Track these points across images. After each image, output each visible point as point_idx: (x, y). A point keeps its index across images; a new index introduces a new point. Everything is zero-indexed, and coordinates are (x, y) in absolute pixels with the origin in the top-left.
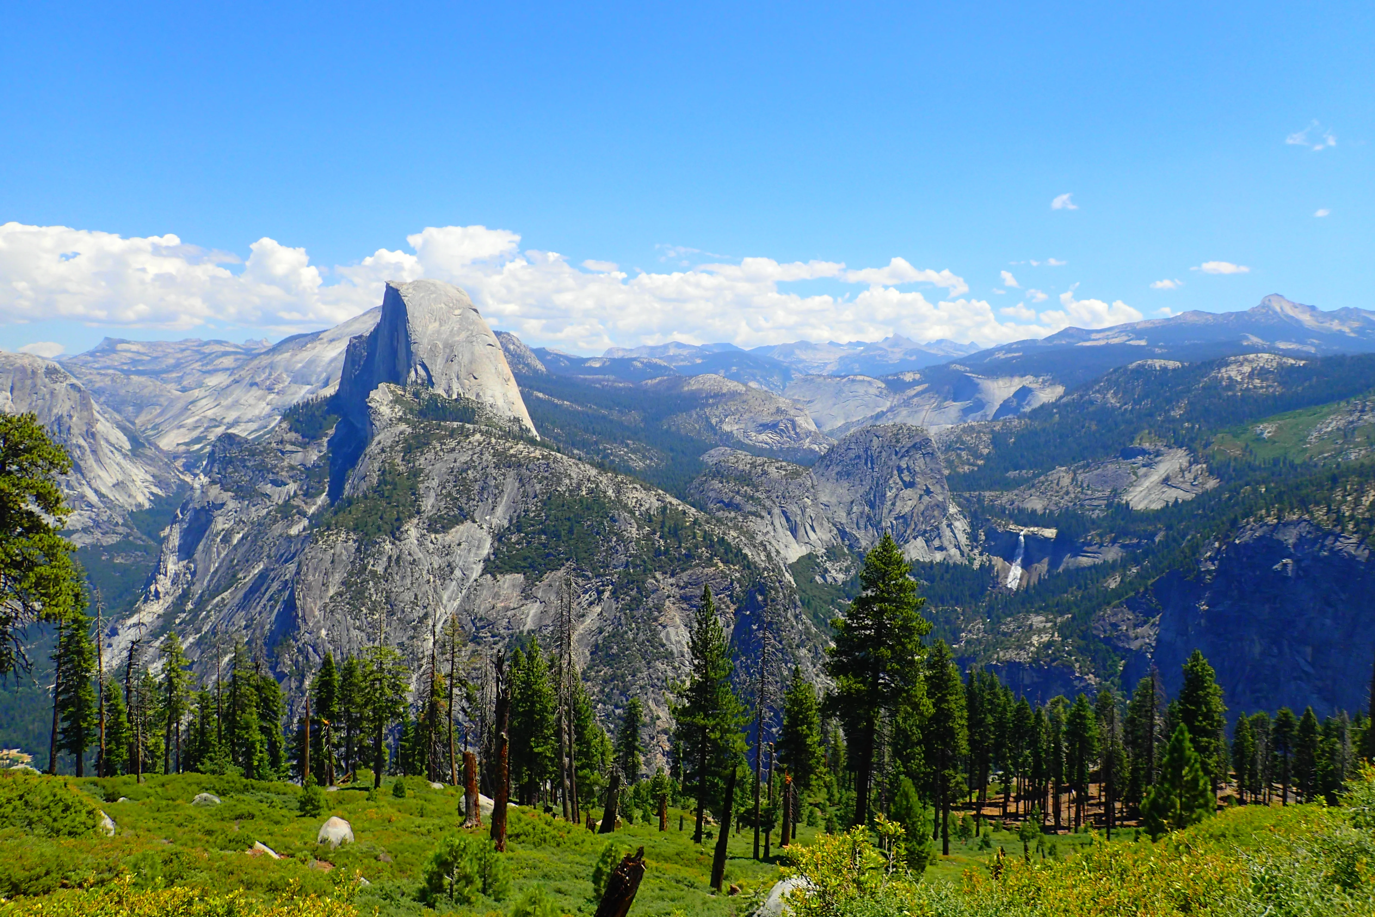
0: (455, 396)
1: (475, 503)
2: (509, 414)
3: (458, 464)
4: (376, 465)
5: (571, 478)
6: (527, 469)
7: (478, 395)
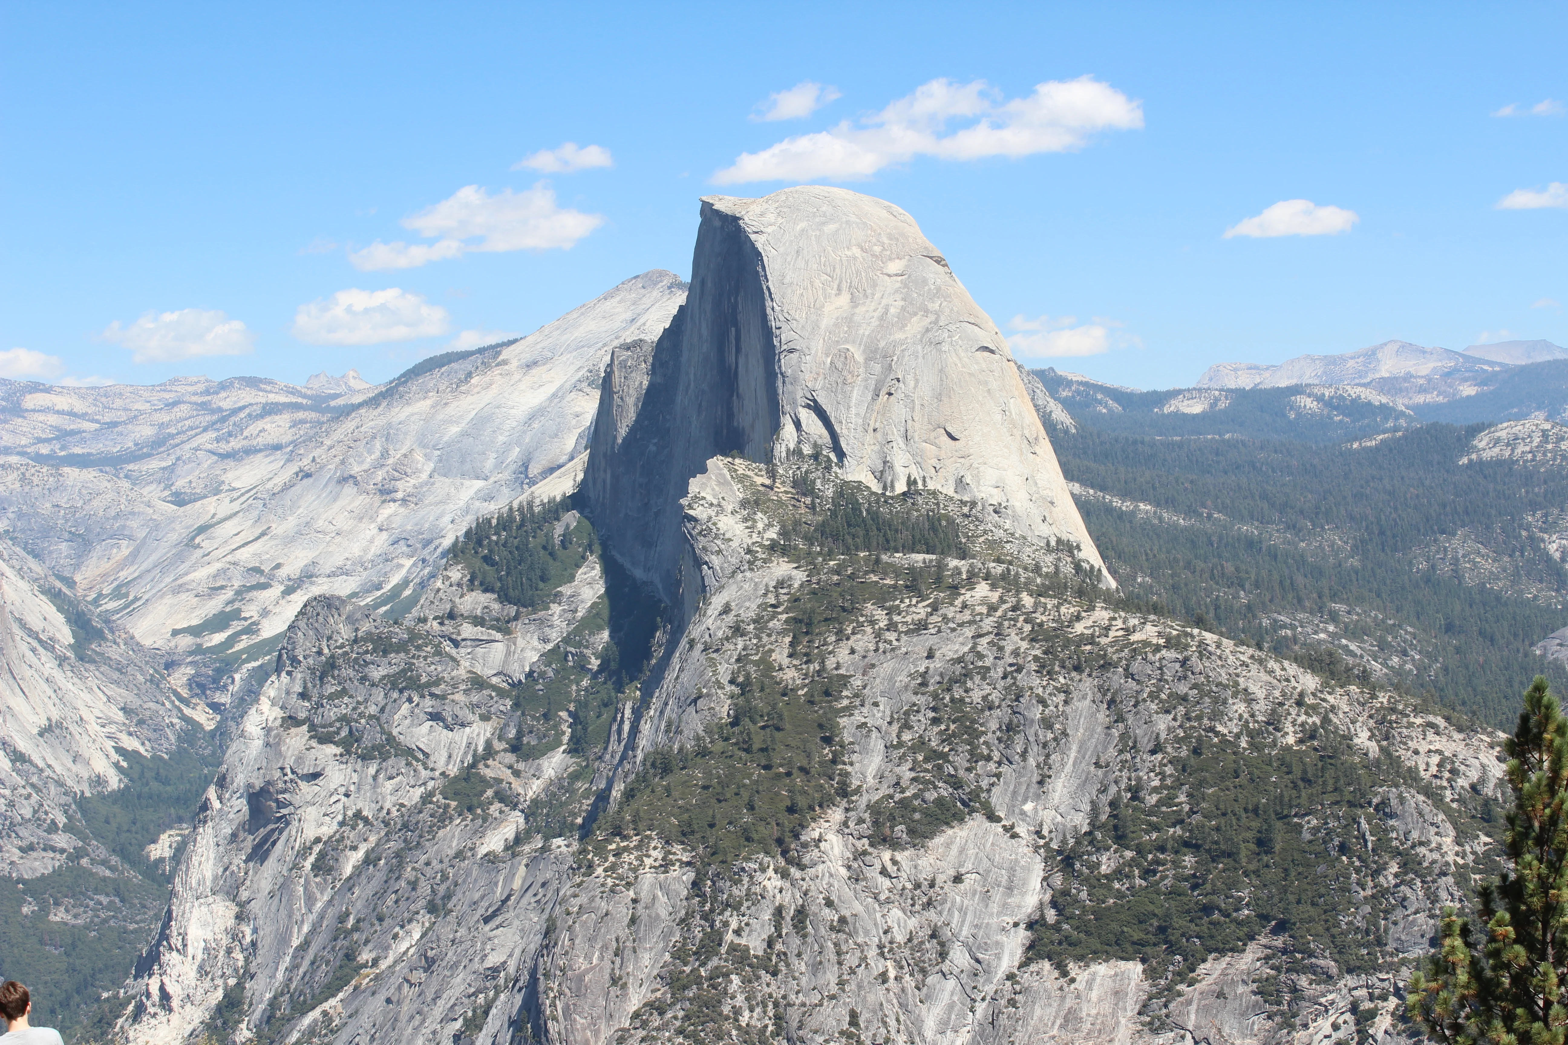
0: (901, 487)
1: (992, 766)
2: (1045, 530)
3: (936, 664)
4: (724, 671)
5: (1249, 699)
6: (1129, 675)
7: (960, 483)
